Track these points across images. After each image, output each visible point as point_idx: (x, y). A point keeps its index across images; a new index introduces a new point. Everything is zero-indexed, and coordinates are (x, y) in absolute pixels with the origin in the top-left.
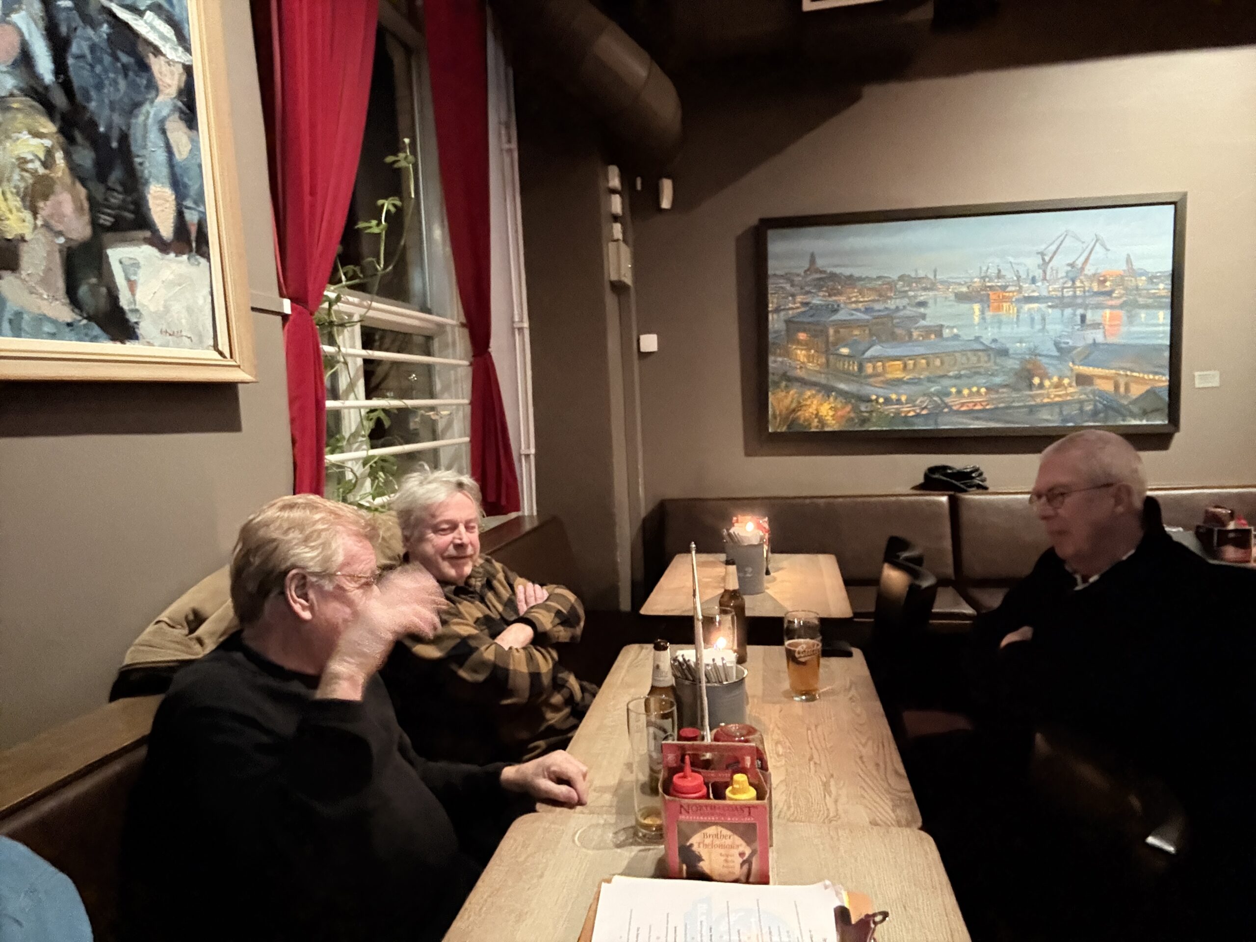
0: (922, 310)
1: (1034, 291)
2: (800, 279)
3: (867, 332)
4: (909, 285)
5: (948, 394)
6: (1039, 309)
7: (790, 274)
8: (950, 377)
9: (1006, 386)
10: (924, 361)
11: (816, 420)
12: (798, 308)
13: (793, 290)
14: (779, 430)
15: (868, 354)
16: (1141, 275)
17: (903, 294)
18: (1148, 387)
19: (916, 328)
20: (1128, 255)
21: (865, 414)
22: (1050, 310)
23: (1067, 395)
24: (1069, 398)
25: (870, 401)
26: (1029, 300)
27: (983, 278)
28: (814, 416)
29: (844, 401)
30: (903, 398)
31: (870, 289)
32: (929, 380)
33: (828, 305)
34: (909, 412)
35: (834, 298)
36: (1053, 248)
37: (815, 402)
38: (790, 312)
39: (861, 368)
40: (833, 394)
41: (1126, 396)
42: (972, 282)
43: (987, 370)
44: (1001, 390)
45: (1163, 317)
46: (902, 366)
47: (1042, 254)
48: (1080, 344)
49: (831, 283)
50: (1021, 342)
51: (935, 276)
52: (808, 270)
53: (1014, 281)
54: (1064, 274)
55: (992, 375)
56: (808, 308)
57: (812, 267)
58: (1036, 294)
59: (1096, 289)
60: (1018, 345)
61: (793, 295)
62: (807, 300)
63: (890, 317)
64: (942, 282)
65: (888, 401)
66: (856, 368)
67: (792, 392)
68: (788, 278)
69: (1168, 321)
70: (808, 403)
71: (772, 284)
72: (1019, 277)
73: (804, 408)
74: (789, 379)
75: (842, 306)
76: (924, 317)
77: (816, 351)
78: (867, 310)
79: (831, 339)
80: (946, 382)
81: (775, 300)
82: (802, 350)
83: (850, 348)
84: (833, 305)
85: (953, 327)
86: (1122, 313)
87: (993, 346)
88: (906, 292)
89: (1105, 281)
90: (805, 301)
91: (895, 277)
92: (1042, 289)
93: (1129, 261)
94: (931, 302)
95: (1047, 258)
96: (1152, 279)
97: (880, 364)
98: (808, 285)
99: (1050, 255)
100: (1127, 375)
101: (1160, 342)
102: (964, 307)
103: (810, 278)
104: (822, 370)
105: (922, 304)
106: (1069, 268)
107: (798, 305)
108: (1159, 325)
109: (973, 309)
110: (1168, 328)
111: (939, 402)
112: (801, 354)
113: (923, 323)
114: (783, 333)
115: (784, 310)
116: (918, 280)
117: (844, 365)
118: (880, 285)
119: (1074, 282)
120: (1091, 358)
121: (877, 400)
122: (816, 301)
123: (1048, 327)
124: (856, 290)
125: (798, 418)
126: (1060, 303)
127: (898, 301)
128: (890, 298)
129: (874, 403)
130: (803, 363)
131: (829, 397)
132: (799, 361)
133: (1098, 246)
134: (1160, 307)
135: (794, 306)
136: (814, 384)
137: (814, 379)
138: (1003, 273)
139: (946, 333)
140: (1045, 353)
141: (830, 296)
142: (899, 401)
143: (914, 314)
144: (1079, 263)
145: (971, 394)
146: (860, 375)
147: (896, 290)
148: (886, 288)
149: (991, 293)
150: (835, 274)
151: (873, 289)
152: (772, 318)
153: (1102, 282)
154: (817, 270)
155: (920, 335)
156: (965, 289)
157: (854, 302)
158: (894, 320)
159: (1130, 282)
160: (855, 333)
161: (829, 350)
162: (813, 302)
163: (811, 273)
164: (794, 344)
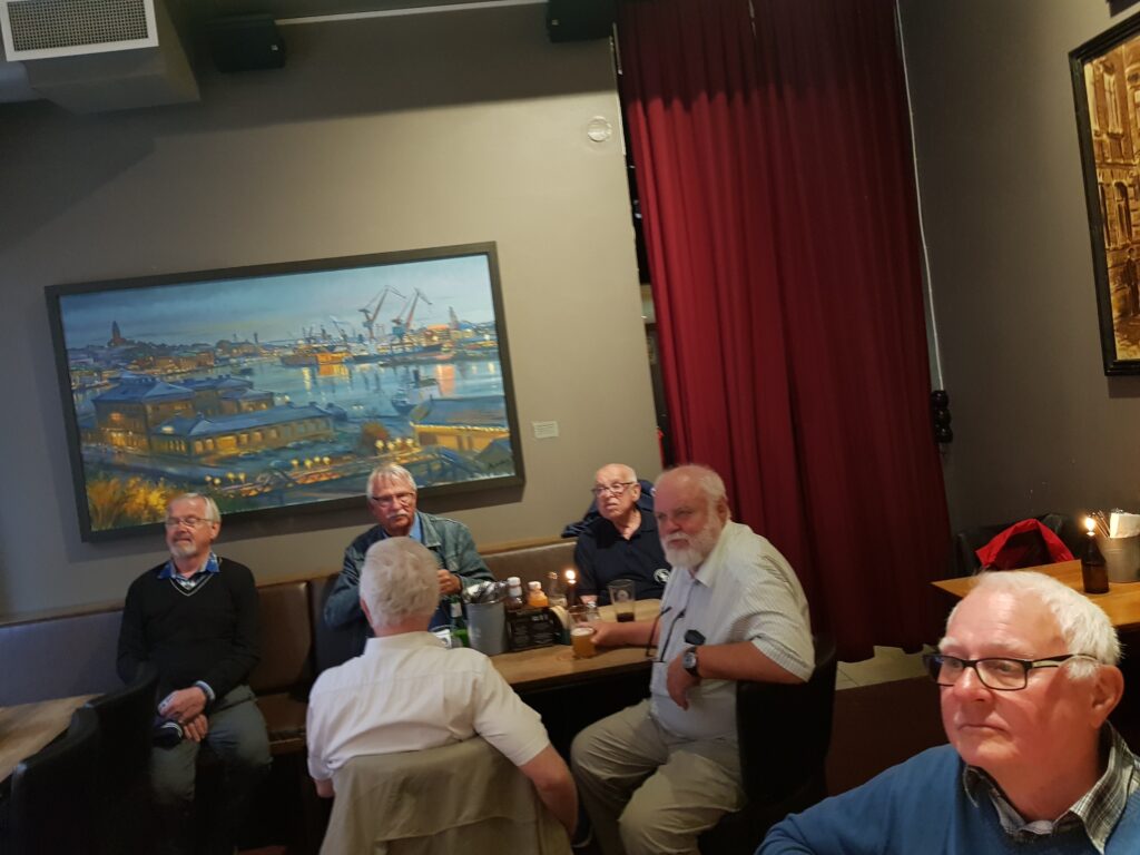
0: (248, 378)
1: (363, 351)
2: (104, 351)
3: (190, 406)
4: (230, 352)
7: (92, 346)
8: (289, 449)
9: (350, 452)
10: (258, 434)
11: (146, 512)
12: (106, 385)
13: (97, 364)
14: (104, 528)
15: (195, 431)
16: (466, 327)
17: (223, 363)
18: (491, 441)
19: (245, 398)
20: (451, 308)
22: (382, 370)
23: (413, 456)
24: (415, 459)
25: (206, 483)
26: (360, 360)
27: (308, 340)
28: (143, 508)
29: (176, 486)
30: (242, 477)
31: (187, 359)
32: (268, 454)
33: (140, 380)
34: (250, 491)
35: (147, 371)
36: (376, 304)
37: (142, 491)
38: (98, 390)
39: (189, 447)
40: (162, 479)
41: (471, 452)
42: (297, 344)
43: (328, 437)
44: (345, 458)
45: (493, 367)
46: (235, 441)
47: (365, 311)
48: (418, 402)
49: (141, 355)
50: (357, 404)
51: (256, 340)
52: (111, 341)
53: (341, 341)
54: (391, 332)
56: (117, 385)
57: (117, 338)
58: (365, 353)
59: (424, 345)
60: (355, 408)
61: (99, 371)
62: (118, 375)
63: (213, 388)
64: (265, 347)
65: (225, 481)
66: (183, 448)
67: (113, 482)
68: (90, 351)
69: (499, 372)
70: (134, 492)
71: (74, 360)
73: (130, 499)
74: (109, 468)
75: (157, 379)
76: (251, 385)
77: (134, 433)
78: (187, 383)
79: (150, 417)
80: (284, 455)
81: (78, 378)
82: (118, 432)
83: (174, 426)
84: (146, 379)
85: (286, 394)
87: (330, 411)
88: (227, 359)
89: (432, 335)
90: (113, 376)
91: (212, 344)
92: (372, 349)
93: (452, 313)
94: (256, 369)
95: (371, 316)
96: (477, 330)
97: (210, 441)
98: (117, 358)
99: (374, 312)
100: (468, 430)
101: (494, 393)
102: (292, 372)
103: (116, 350)
104: (143, 453)
105: (248, 371)
106: (395, 325)
107: (106, 381)
108: (490, 377)
109: (302, 374)
110: (500, 379)
111: (281, 477)
112: (118, 437)
113: (250, 392)
114: (93, 415)
115: (89, 388)
116: (239, 345)
117: (169, 445)
118: (197, 353)
119: (401, 336)
120: (432, 414)
121: (212, 482)
122: (127, 376)
123: (384, 387)
124: (171, 361)
125: (125, 511)
126: (391, 361)
127: (219, 369)
128: (212, 367)
130: (121, 447)
131: (157, 483)
132: (116, 445)
133: (420, 301)
134: (490, 359)
135: (102, 383)
136: (135, 471)
137: (135, 464)
138: (328, 333)
139: (278, 400)
141: (142, 369)
142: (237, 481)
143: (240, 383)
144: (404, 319)
145: (315, 465)
146: (189, 457)
147: (217, 358)
148: (204, 356)
149: (318, 355)
150: (145, 344)
151: (190, 358)
152: (78, 398)
153: (429, 337)
154: (124, 341)
155: (250, 406)
156: (290, 353)
157: (171, 374)
158: (220, 392)
159: (456, 335)
160: (177, 408)
161: (149, 430)
162: (124, 377)
163: (117, 345)
164: (107, 426)
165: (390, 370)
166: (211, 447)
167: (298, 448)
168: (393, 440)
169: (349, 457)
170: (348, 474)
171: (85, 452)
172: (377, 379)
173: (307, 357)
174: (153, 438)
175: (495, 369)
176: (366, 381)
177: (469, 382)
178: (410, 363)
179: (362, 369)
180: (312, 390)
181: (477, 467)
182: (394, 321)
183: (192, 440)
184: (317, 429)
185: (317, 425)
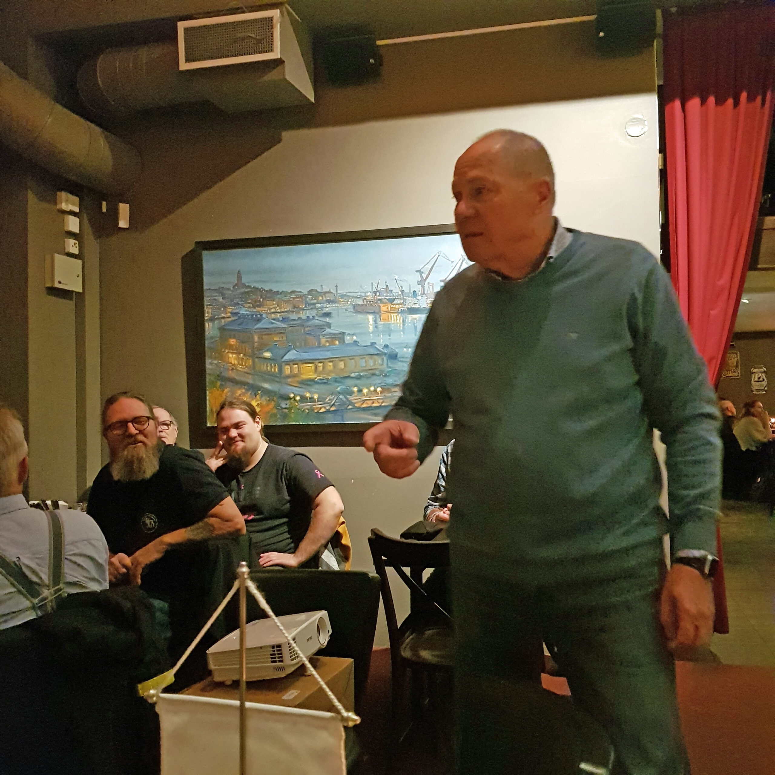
0: (328, 320)
2: (230, 292)
3: (285, 338)
4: (317, 299)
5: (351, 393)
7: (222, 288)
8: (352, 378)
10: (331, 364)
12: (229, 317)
13: (224, 301)
15: (286, 358)
17: (312, 306)
19: (324, 335)
25: (291, 399)
26: (412, 310)
27: (375, 293)
29: (268, 398)
31: (285, 302)
32: (336, 381)
33: (253, 315)
35: (257, 309)
36: (429, 266)
39: (280, 369)
40: (259, 392)
42: (366, 296)
43: (382, 371)
46: (313, 368)
47: (420, 272)
49: (254, 297)
51: (337, 291)
52: (236, 285)
53: (399, 295)
55: (386, 376)
57: (239, 284)
58: (417, 306)
63: (302, 325)
64: (342, 296)
66: (277, 370)
67: (226, 391)
68: (220, 291)
71: (208, 297)
72: (403, 291)
75: (264, 316)
76: (329, 325)
77: (244, 355)
79: (256, 344)
80: (349, 382)
81: (210, 311)
82: (232, 353)
83: (271, 352)
84: (256, 315)
87: (385, 351)
88: (314, 304)
90: (235, 311)
91: (305, 292)
92: (422, 302)
97: (296, 366)
98: (236, 298)
99: (427, 273)
102: (360, 317)
103: (238, 292)
104: (249, 371)
105: (328, 315)
107: (229, 315)
111: (344, 400)
112: (232, 358)
113: (328, 330)
114: (218, 339)
115: (217, 319)
116: (324, 294)
117: (267, 366)
118: (293, 298)
121: (294, 398)
122: (243, 311)
124: (274, 303)
128: (304, 309)
129: (292, 401)
130: (234, 365)
131: (256, 396)
132: (231, 363)
135: (226, 316)
138: (390, 288)
139: (348, 339)
141: (254, 307)
143: (321, 323)
147: (307, 303)
148: (298, 300)
149: (381, 305)
150: (257, 289)
151: (287, 302)
154: (244, 286)
155: (327, 341)
156: (360, 302)
157: (273, 313)
158: (306, 329)
160: (275, 339)
161: (255, 354)
162: (241, 312)
163: (239, 288)
164: (226, 348)
166: (296, 371)
167: (359, 378)
173: (373, 306)
174: (256, 360)
183: (283, 365)
184: (375, 364)
185: (375, 361)
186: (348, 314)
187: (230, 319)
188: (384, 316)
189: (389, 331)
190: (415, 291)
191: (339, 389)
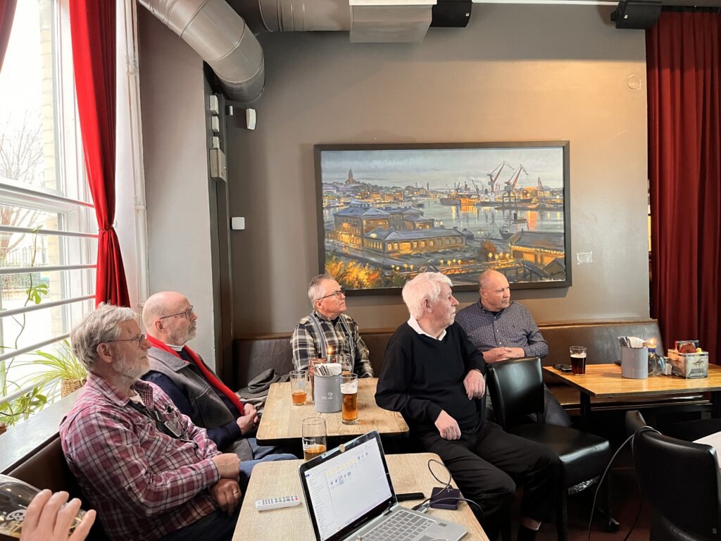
0: (421, 209)
1: (486, 199)
2: (343, 186)
3: (387, 223)
4: (413, 193)
6: (490, 210)
7: (337, 183)
10: (423, 243)
11: (357, 282)
12: (342, 206)
13: (338, 194)
15: (387, 239)
16: (547, 190)
17: (409, 199)
18: (554, 259)
19: (418, 221)
20: (539, 178)
21: (389, 278)
22: (496, 211)
23: (508, 264)
24: (509, 266)
26: (484, 204)
27: (457, 190)
28: (355, 280)
29: (374, 269)
33: (362, 205)
35: (365, 200)
36: (497, 172)
37: (356, 270)
38: (337, 209)
39: (384, 247)
40: (367, 264)
41: (541, 264)
42: (450, 192)
43: (462, 248)
46: (410, 246)
47: (491, 176)
48: (515, 232)
49: (363, 190)
50: (480, 230)
51: (428, 187)
52: (348, 180)
53: (475, 192)
54: (503, 189)
56: (348, 207)
57: (351, 179)
58: (488, 201)
59: (522, 198)
61: (339, 198)
62: (349, 201)
63: (401, 213)
64: (433, 192)
66: (381, 247)
67: (340, 263)
68: (335, 185)
70: (351, 270)
71: (325, 190)
72: (477, 190)
73: (348, 274)
75: (371, 206)
76: (422, 214)
77: (355, 235)
78: (387, 209)
79: (365, 227)
81: (327, 200)
82: (345, 234)
83: (377, 233)
84: (365, 205)
85: (441, 221)
86: (537, 213)
87: (464, 233)
88: (411, 197)
89: (527, 193)
90: (346, 201)
91: (403, 188)
92: (492, 198)
93: (539, 181)
94: (426, 205)
95: (493, 179)
96: (553, 192)
97: (396, 244)
98: (350, 191)
99: (495, 176)
100: (541, 252)
102: (446, 208)
103: (349, 186)
105: (421, 206)
106: (506, 185)
107: (342, 204)
112: (345, 238)
113: (421, 218)
114: (333, 223)
115: (333, 207)
116: (418, 190)
117: (373, 244)
118: (394, 192)
119: (509, 192)
120: (522, 240)
122: (354, 202)
124: (379, 196)
125: (345, 281)
126: (502, 206)
127: (405, 203)
128: (402, 201)
130: (347, 243)
131: (364, 266)
132: (344, 242)
133: (522, 172)
134: (557, 210)
135: (340, 206)
138: (468, 187)
139: (436, 224)
140: (494, 238)
141: (363, 199)
143: (417, 212)
144: (512, 182)
147: (404, 196)
148: (398, 194)
149: (462, 200)
150: (366, 184)
151: (389, 195)
152: (326, 212)
153: (525, 194)
154: (354, 182)
155: (421, 226)
156: (446, 197)
157: (378, 203)
158: (405, 216)
159: (541, 194)
160: (380, 223)
161: (363, 235)
162: (352, 202)
163: (350, 183)
164: (340, 230)
165: (501, 211)
166: (396, 248)
167: (444, 253)
168: (498, 254)
169: (472, 261)
170: (471, 271)
171: (326, 245)
172: (493, 216)
173: (455, 200)
174: (365, 240)
175: (560, 216)
176: (487, 217)
177: (545, 223)
178: (513, 208)
179: (485, 210)
180: (456, 219)
181: (545, 274)
182: (506, 183)
183: (386, 244)
184: (456, 243)
185: (457, 240)
186: (436, 205)
187: (342, 208)
188: (463, 207)
189: (467, 218)
190: (486, 190)
191: (429, 261)
